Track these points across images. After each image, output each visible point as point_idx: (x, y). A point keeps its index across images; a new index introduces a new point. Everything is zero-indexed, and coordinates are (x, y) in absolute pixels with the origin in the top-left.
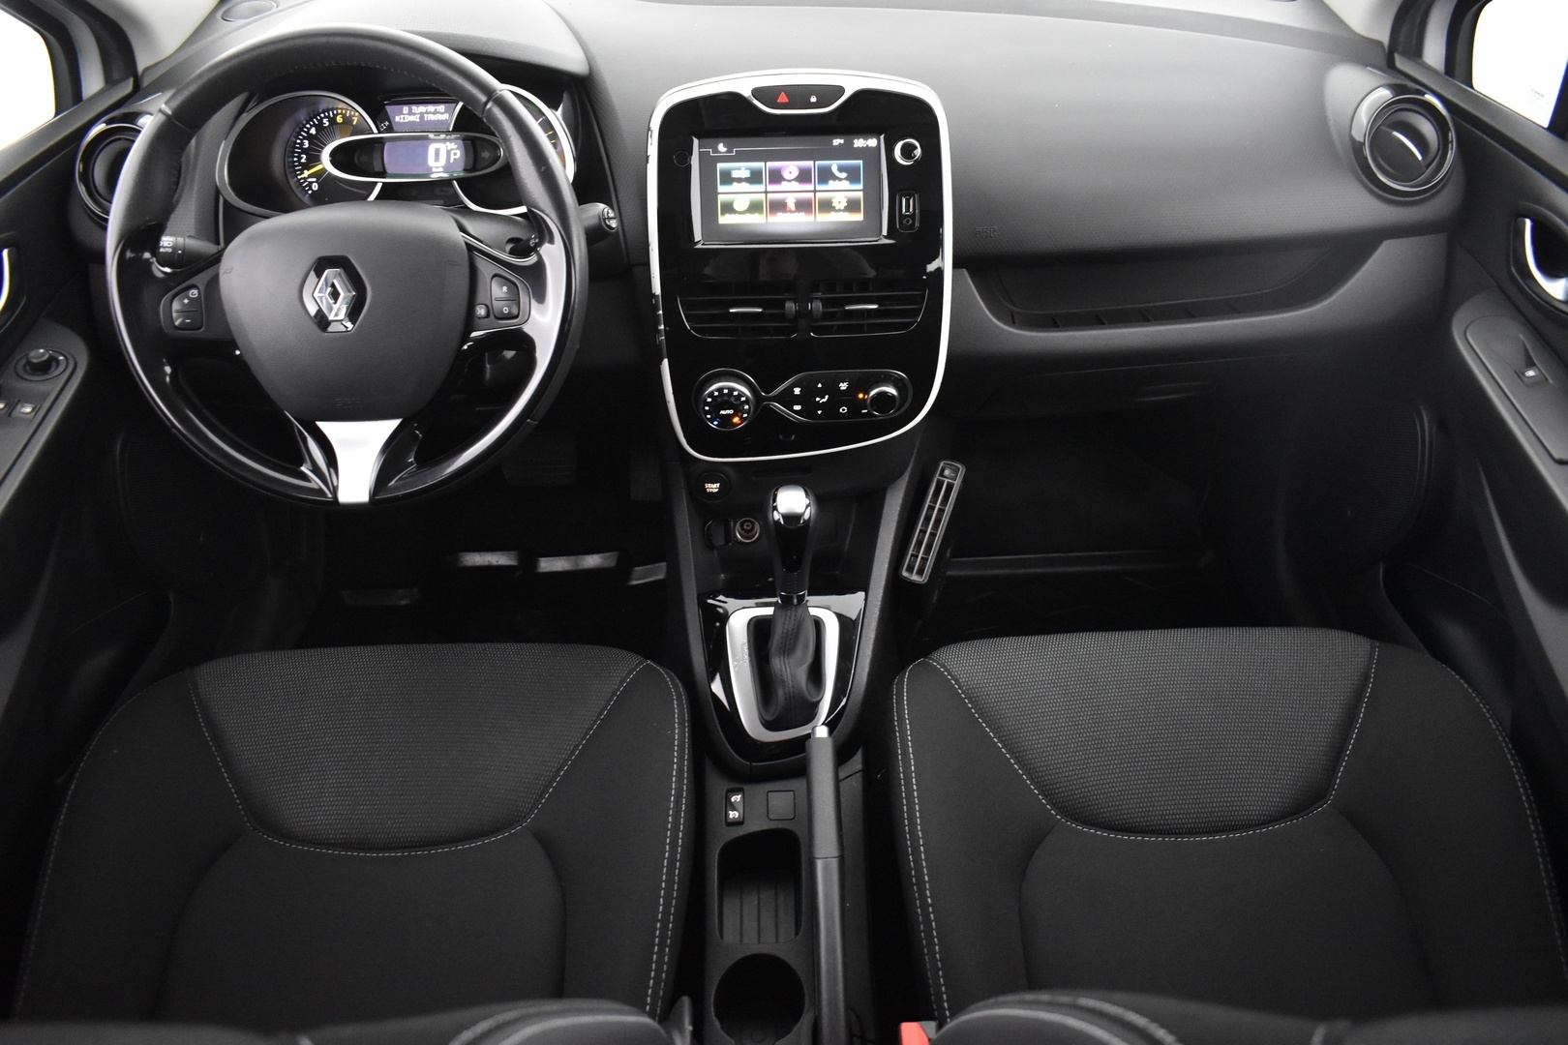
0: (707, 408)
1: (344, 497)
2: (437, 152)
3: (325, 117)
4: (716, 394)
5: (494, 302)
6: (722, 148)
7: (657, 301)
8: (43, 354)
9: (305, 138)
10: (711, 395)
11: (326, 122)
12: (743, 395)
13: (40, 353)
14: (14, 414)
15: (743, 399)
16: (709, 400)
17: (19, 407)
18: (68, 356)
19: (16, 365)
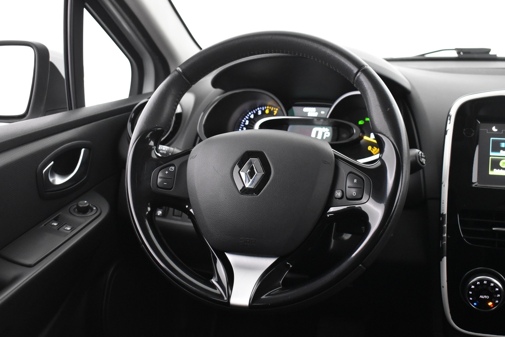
0: (471, 293)
1: (234, 301)
2: (317, 132)
3: (260, 110)
4: (478, 283)
5: (347, 188)
6: (494, 129)
7: (444, 219)
8: (86, 203)
9: (247, 119)
10: (474, 284)
11: (260, 113)
12: (498, 287)
13: (84, 203)
14: (61, 229)
15: (497, 289)
16: (473, 287)
17: (64, 226)
18: (98, 207)
19: (71, 207)
